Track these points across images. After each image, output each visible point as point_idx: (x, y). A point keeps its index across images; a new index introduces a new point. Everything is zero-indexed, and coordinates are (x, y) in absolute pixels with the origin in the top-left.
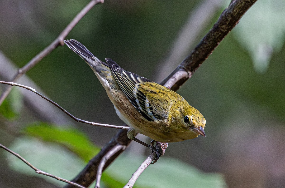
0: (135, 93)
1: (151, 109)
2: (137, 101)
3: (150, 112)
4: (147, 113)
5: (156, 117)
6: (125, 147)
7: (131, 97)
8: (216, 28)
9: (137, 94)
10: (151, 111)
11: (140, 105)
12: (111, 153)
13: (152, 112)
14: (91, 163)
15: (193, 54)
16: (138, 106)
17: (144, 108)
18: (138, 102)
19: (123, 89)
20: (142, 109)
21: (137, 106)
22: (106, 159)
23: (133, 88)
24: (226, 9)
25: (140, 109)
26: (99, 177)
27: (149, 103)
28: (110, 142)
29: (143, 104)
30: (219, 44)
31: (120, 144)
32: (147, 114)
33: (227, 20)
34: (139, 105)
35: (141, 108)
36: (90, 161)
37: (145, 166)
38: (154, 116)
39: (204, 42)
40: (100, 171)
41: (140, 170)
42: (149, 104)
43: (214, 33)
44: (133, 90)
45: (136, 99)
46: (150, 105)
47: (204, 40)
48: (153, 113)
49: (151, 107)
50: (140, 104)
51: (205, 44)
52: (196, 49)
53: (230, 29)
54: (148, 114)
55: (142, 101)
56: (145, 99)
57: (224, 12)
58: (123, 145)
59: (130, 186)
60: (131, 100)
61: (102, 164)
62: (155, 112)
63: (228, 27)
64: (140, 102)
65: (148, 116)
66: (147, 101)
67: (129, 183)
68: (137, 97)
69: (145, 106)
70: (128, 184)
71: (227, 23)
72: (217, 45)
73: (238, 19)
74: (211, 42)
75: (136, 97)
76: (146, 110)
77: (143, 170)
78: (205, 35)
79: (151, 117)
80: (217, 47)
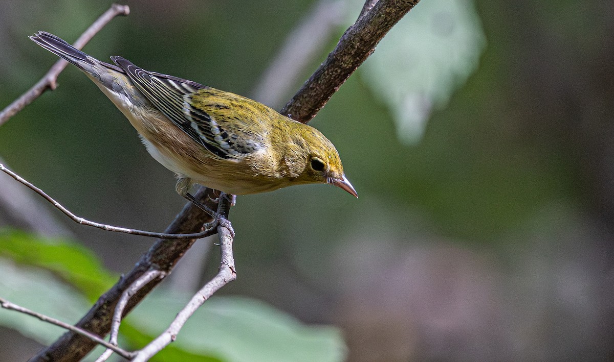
0: (187, 113)
1: (224, 136)
2: (194, 126)
3: (223, 143)
4: (219, 144)
5: (236, 150)
6: (163, 273)
7: (180, 120)
8: (333, 62)
9: (191, 113)
10: (226, 139)
11: (203, 133)
12: (139, 283)
13: (227, 141)
14: (102, 302)
15: (290, 106)
16: (198, 135)
17: (211, 136)
18: (196, 128)
19: (161, 107)
20: (207, 138)
21: (196, 136)
22: (129, 295)
23: (180, 103)
24: (351, 27)
25: (203, 140)
26: (116, 326)
27: (219, 127)
28: (138, 264)
29: (207, 130)
30: (337, 89)
31: (155, 268)
32: (219, 148)
33: (353, 47)
34: (200, 133)
35: (204, 138)
36: (101, 298)
37: (199, 300)
38: (233, 148)
39: (311, 86)
40: (118, 315)
41: (191, 306)
42: (218, 129)
43: (328, 70)
44: (181, 108)
45: (190, 122)
46: (221, 130)
47: (310, 82)
48: (230, 144)
49: (223, 132)
50: (200, 131)
51: (312, 89)
52: (296, 98)
53: (357, 63)
54: (222, 146)
55: (205, 125)
56: (209, 120)
57: (348, 32)
58: (161, 270)
59: (172, 334)
60: (183, 125)
61: (123, 303)
62: (233, 141)
63: (355, 58)
64: (200, 127)
65: (221, 150)
66: (214, 123)
67: (170, 328)
68: (193, 119)
69: (212, 134)
70: (168, 330)
71: (353, 52)
72: (334, 91)
73: (373, 45)
74: (323, 87)
75: (190, 119)
76: (216, 140)
77: (196, 307)
78: (312, 74)
79: (227, 151)
80: (334, 95)
